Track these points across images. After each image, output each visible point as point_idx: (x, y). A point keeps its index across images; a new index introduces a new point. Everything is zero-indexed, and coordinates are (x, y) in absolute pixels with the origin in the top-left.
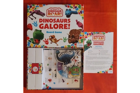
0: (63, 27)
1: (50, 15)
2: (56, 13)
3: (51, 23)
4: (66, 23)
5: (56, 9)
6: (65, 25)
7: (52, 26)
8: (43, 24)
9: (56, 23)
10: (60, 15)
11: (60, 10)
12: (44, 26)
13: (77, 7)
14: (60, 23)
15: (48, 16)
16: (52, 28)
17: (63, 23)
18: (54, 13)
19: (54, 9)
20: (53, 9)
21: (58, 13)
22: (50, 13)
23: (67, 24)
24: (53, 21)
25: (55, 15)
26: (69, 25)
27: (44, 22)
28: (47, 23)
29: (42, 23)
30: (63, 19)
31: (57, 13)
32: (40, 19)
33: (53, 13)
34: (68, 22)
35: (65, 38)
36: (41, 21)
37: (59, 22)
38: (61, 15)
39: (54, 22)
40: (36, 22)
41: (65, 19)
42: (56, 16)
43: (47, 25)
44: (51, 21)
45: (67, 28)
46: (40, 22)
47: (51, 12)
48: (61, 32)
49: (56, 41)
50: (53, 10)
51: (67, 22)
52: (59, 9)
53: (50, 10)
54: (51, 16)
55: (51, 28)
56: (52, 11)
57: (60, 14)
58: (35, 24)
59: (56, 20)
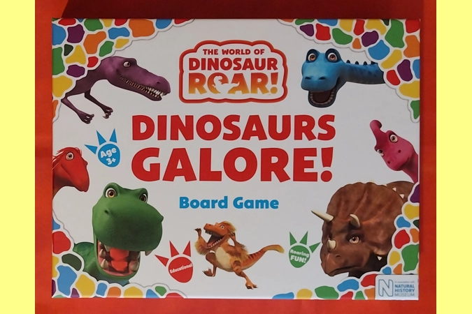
0: (289, 169)
1: (202, 91)
2: (238, 78)
3: (206, 144)
4: (305, 143)
5: (244, 47)
6: (299, 153)
7: (217, 164)
8: (154, 152)
9: (239, 143)
10: (264, 91)
11: (268, 54)
12: (163, 160)
13: (382, 37)
14: (270, 143)
15: (186, 96)
16: (216, 177)
17: (289, 145)
18: (230, 74)
19: (226, 47)
20: (220, 49)
21: (254, 76)
22: (201, 77)
23: (312, 152)
24: (224, 130)
25: (233, 90)
26: (327, 155)
27: (162, 136)
28: (181, 142)
29: (152, 142)
30: (286, 119)
31: (247, 74)
32: (137, 120)
33: (224, 80)
34: (321, 137)
35: (298, 239)
36: (143, 127)
37: (262, 137)
38: (274, 90)
39: (226, 137)
40: (113, 138)
41: (299, 119)
42: (239, 95)
43: (179, 154)
44: (209, 127)
45: (313, 177)
46: (137, 135)
47: (207, 73)
48: (274, 204)
49: (242, 261)
50: (221, 57)
51: (311, 137)
52: (259, 47)
53: (199, 55)
54: (209, 94)
55: (208, 175)
56: (213, 64)
57: (269, 85)
58: (105, 149)
59: (242, 125)
